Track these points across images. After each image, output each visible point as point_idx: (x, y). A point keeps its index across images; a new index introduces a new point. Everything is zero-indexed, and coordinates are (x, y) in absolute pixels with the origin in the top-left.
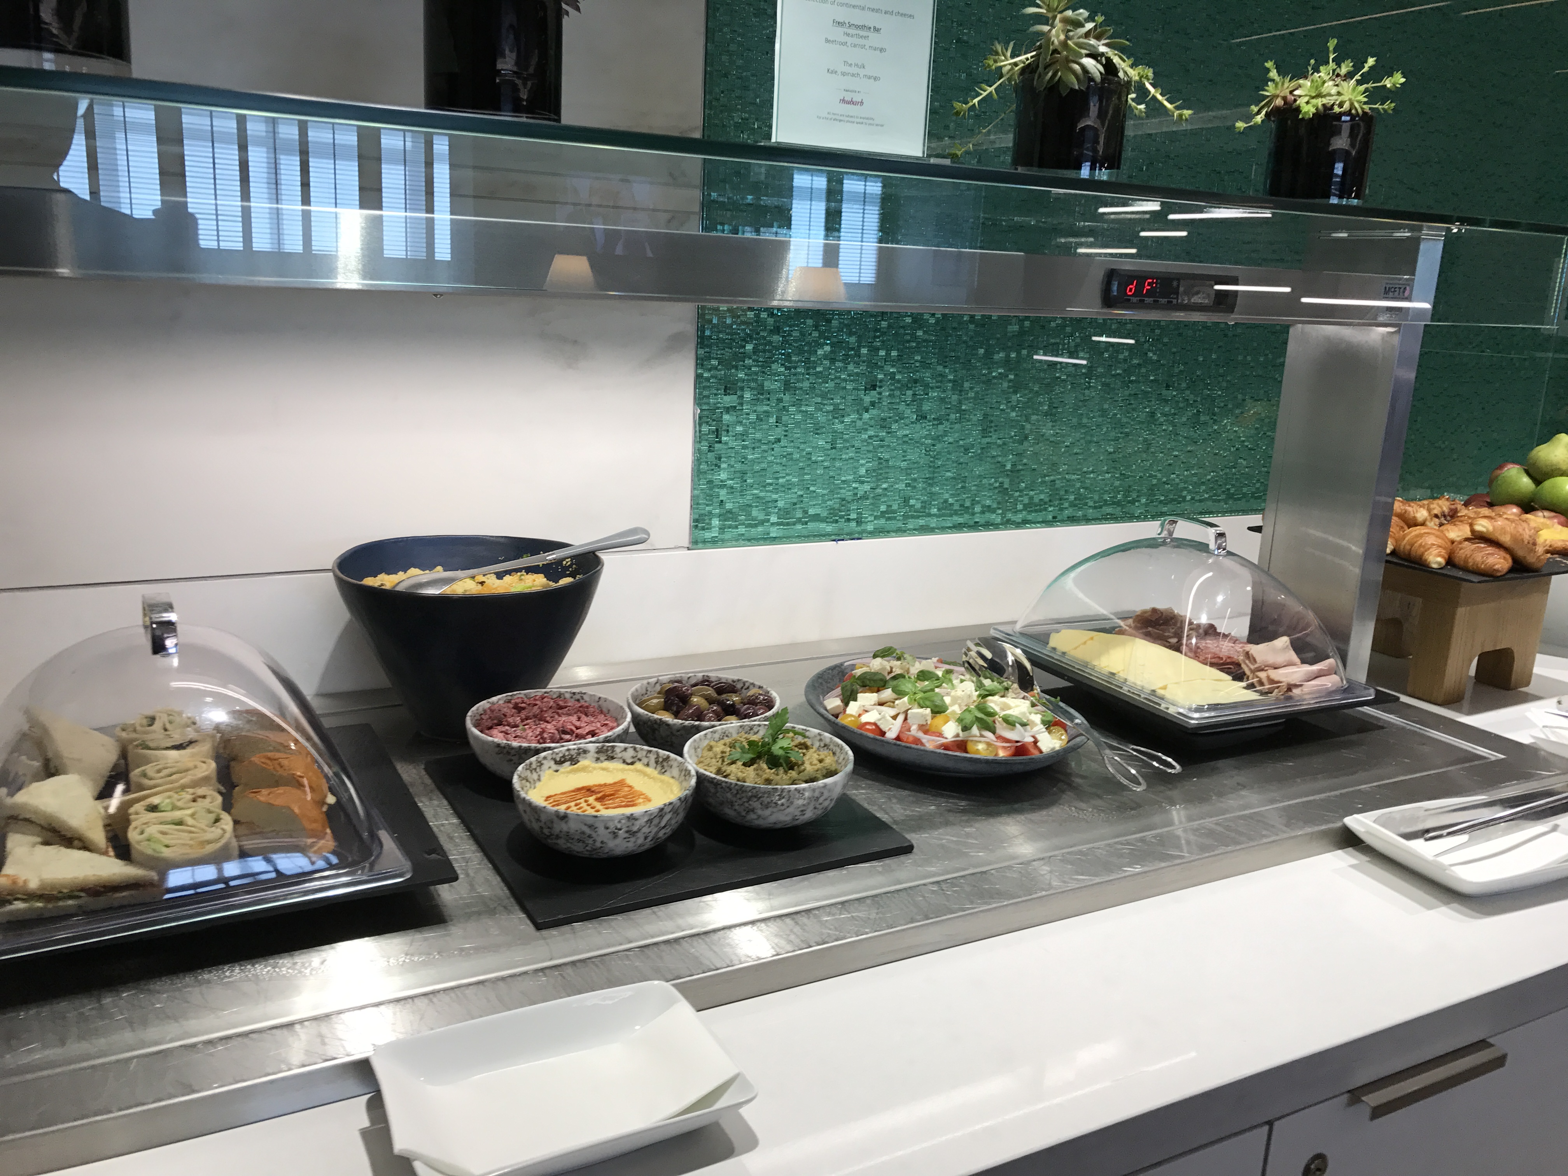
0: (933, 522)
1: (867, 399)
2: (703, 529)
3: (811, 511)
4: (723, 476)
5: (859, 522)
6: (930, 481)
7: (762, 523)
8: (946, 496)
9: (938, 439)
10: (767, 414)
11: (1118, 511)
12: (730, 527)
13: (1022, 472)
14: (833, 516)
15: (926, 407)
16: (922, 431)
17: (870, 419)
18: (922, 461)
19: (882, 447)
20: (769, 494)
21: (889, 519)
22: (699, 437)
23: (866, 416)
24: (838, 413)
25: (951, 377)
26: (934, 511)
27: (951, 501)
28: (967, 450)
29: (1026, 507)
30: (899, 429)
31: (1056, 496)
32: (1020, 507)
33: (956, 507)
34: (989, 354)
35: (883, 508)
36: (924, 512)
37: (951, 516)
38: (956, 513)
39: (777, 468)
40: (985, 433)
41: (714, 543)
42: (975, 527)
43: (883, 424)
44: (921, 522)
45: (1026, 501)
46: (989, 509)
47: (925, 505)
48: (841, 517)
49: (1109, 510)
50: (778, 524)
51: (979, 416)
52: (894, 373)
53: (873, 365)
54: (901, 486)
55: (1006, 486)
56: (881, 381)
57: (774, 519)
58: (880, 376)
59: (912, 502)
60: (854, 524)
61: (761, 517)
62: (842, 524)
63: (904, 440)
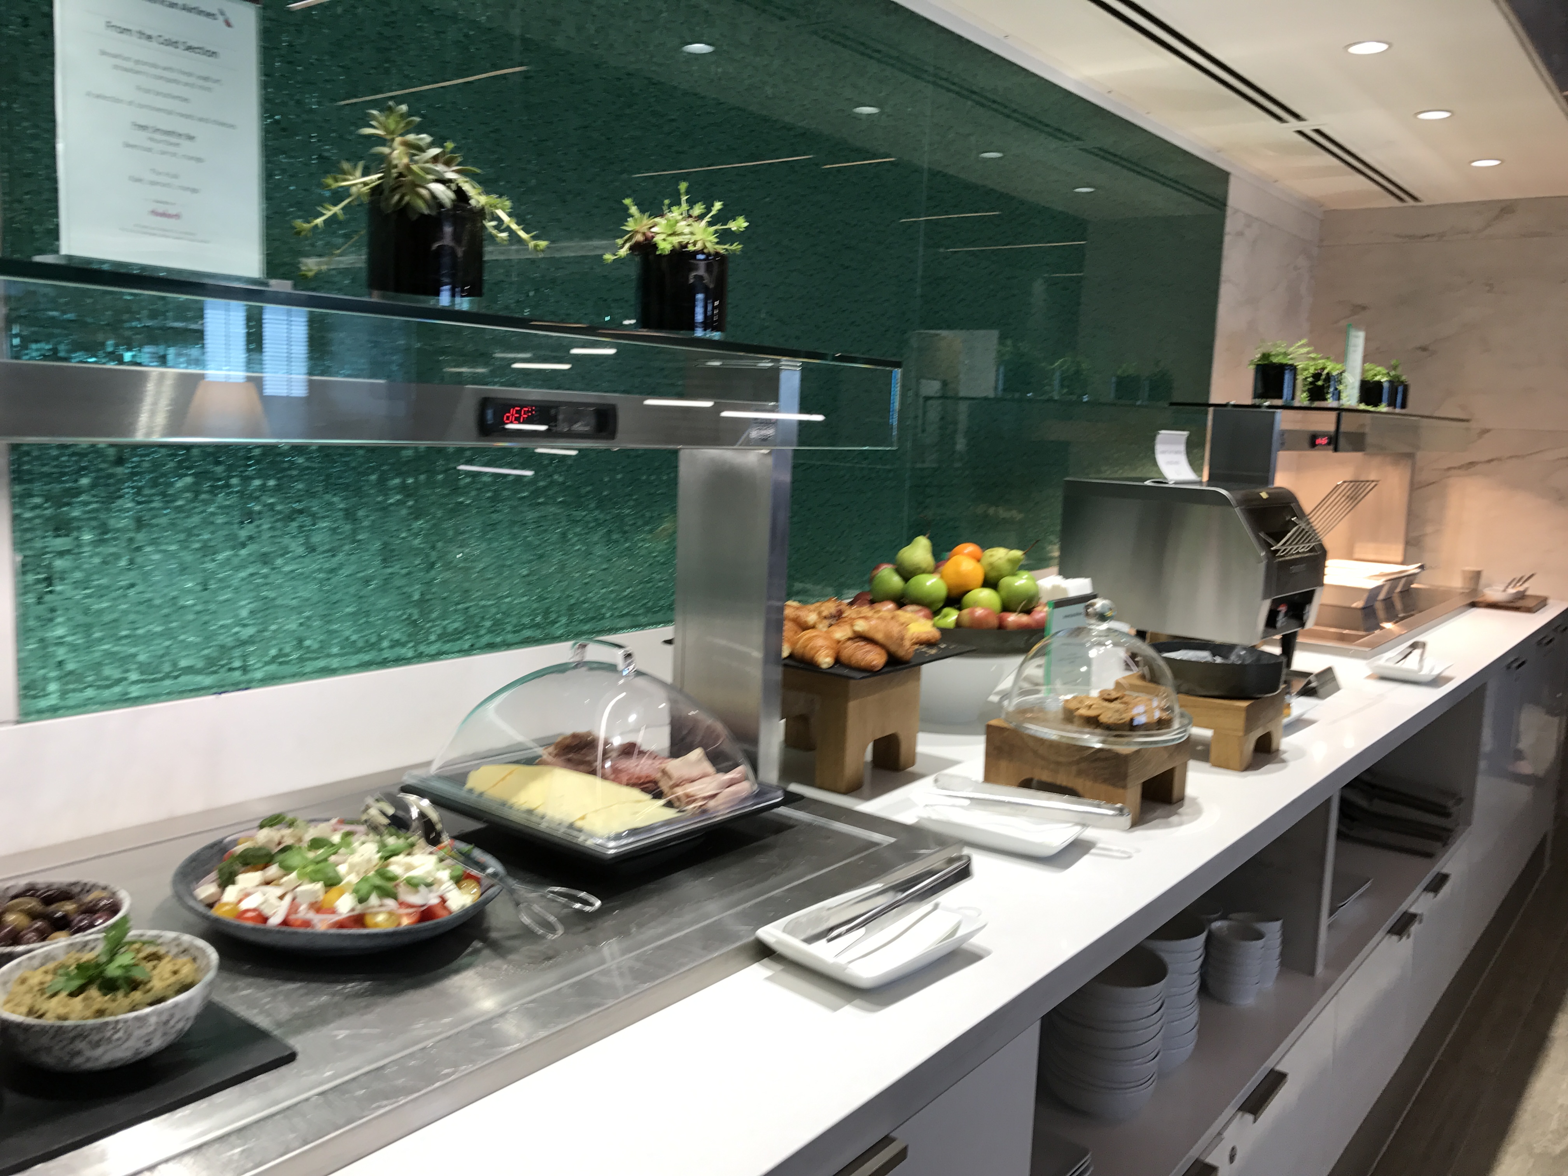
0: (335, 663)
1: (243, 534)
2: (35, 697)
3: (183, 663)
4: (60, 631)
5: (245, 669)
6: (326, 619)
7: (118, 682)
8: (347, 633)
9: (333, 571)
10: (117, 557)
11: (538, 634)
12: (74, 690)
13: (432, 602)
14: (211, 665)
15: (316, 539)
16: (314, 564)
17: (250, 555)
18: (315, 599)
19: (267, 584)
20: (125, 648)
21: (281, 663)
22: (22, 590)
23: (244, 552)
24: (207, 550)
25: (341, 506)
26: (335, 650)
27: (354, 637)
28: (367, 581)
29: (439, 637)
30: (286, 564)
31: (471, 626)
32: (433, 638)
33: (360, 644)
34: (382, 481)
35: (273, 652)
36: (322, 650)
37: (355, 654)
38: (359, 651)
39: (132, 617)
40: (385, 562)
41: (54, 711)
42: (384, 663)
43: (265, 559)
44: (321, 663)
45: (439, 631)
46: (398, 643)
47: (324, 645)
48: (222, 666)
49: (527, 633)
50: (140, 681)
51: (378, 545)
52: (272, 504)
53: (245, 496)
54: (293, 626)
55: (415, 617)
56: (260, 513)
57: (134, 676)
58: (257, 508)
59: (307, 643)
60: (237, 674)
61: (116, 674)
62: (223, 674)
63: (292, 576)
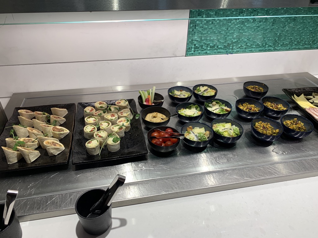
0: (253, 49)
2: (189, 51)
3: (219, 47)
4: (196, 38)
5: (232, 49)
7: (205, 50)
9: (259, 27)
11: (309, 46)
12: (197, 51)
13: (282, 36)
14: (225, 47)
16: (254, 24)
19: (242, 29)
20: (208, 42)
21: (240, 49)
26: (254, 46)
27: (259, 44)
28: (266, 30)
29: (281, 45)
32: (280, 45)
33: (261, 45)
35: (240, 46)
36: (251, 47)
37: (259, 48)
41: (192, 55)
42: (265, 51)
44: (250, 49)
45: (282, 44)
46: (270, 46)
47: (252, 45)
48: (227, 48)
49: (306, 46)
50: (209, 50)
55: (276, 40)
56: (244, 11)
59: (248, 44)
60: (230, 50)
61: (205, 48)
62: (227, 50)
63: (248, 28)
